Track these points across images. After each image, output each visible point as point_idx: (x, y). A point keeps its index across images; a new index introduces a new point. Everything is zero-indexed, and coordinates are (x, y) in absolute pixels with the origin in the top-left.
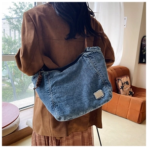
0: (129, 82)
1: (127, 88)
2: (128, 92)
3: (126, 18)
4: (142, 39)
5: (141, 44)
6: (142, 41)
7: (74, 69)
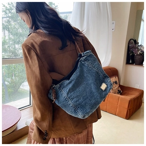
0: (118, 82)
1: (116, 87)
2: (117, 91)
3: (114, 22)
4: (129, 42)
5: (128, 46)
6: (129, 44)
7: (78, 74)
